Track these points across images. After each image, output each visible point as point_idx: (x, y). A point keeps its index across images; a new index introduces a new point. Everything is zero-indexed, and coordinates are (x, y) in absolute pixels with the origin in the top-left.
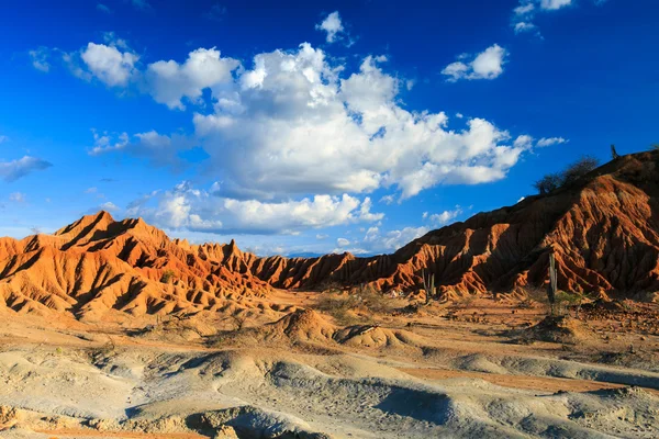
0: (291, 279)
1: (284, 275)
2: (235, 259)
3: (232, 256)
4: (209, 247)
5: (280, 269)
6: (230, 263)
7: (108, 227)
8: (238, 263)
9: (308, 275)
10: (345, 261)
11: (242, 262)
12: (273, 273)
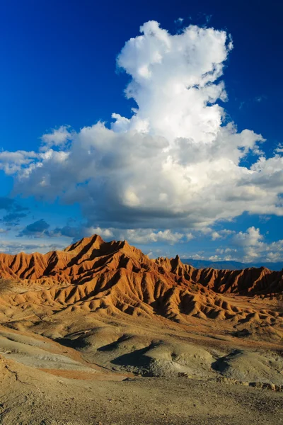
0: (224, 285)
1: (217, 282)
2: (180, 269)
3: (178, 268)
4: (161, 261)
5: (213, 278)
6: (177, 272)
7: (100, 247)
8: (183, 273)
9: (236, 283)
10: (263, 274)
11: (185, 272)
12: (209, 281)
